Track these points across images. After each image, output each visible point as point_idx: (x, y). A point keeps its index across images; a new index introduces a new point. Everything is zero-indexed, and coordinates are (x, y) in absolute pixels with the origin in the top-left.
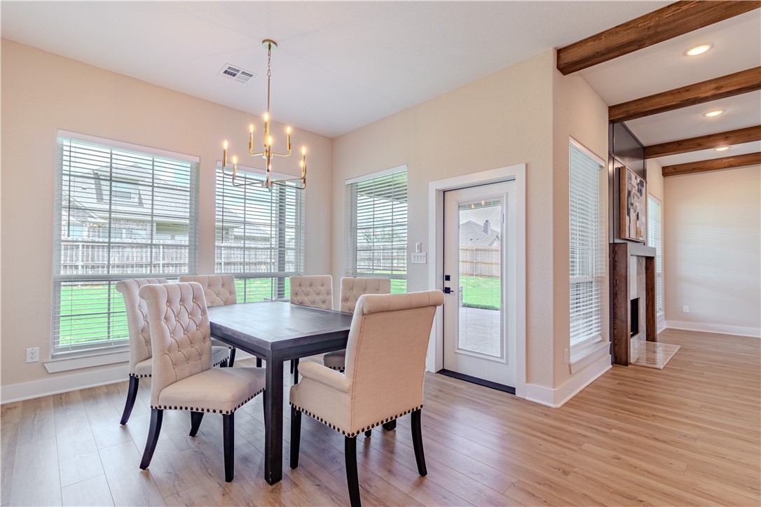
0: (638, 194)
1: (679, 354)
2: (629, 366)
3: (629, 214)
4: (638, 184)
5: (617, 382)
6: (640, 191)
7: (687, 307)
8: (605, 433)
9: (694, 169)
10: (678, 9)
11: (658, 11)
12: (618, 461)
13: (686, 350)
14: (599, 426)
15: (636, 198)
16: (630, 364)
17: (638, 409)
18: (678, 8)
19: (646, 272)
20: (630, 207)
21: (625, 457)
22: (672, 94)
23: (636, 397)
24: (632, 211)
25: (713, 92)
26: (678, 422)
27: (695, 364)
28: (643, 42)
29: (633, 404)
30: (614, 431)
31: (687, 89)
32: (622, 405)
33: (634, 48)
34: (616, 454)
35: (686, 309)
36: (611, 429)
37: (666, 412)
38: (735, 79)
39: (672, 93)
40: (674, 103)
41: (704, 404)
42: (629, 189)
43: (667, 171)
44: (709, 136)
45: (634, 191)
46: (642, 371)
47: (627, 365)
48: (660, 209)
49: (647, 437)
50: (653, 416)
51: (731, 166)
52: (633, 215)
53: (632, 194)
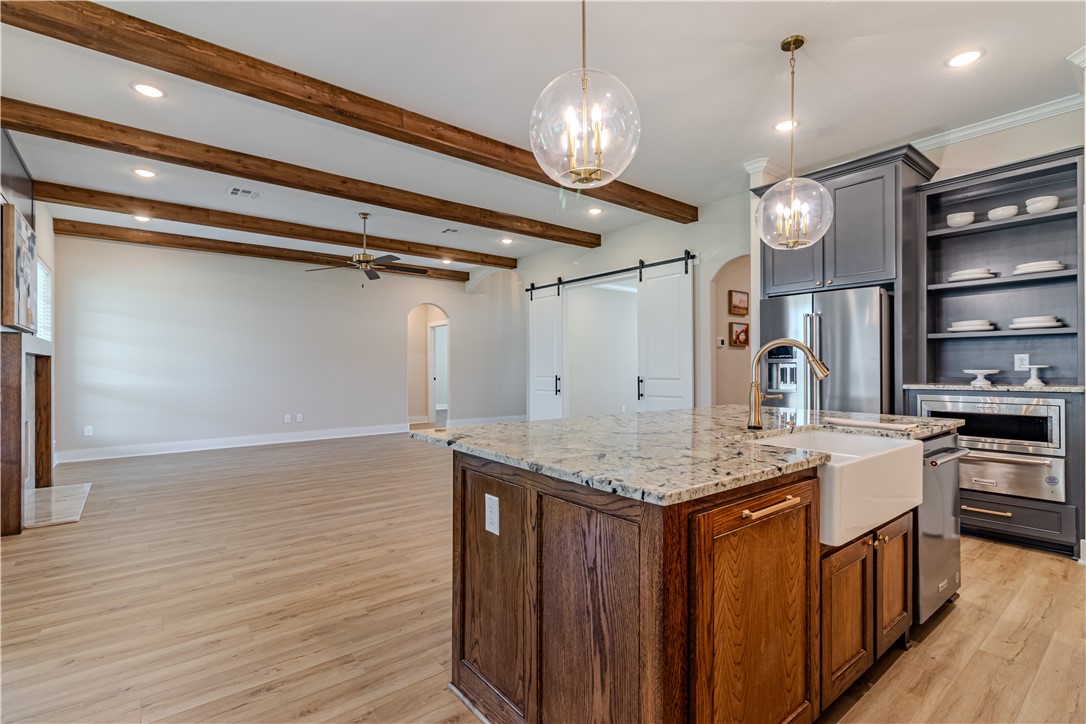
0: (29, 254)
1: (93, 495)
2: (24, 533)
3: (18, 286)
4: (29, 239)
5: (13, 563)
6: (31, 250)
7: (91, 428)
8: (31, 641)
9: (102, 234)
10: (143, 31)
11: (114, 11)
12: (73, 664)
13: (101, 487)
14: (15, 637)
15: (26, 260)
16: (25, 529)
17: (68, 586)
18: (142, 27)
19: (36, 381)
20: (20, 273)
21: (79, 654)
22: (101, 126)
23: (58, 571)
24: (21, 280)
25: (156, 149)
26: (131, 576)
27: (120, 501)
28: (89, 40)
29: (57, 583)
30: (44, 632)
31: (124, 129)
32: (40, 591)
33: (72, 38)
34: (64, 658)
35: (88, 430)
36: (39, 631)
37: (110, 572)
38: (179, 145)
39: (101, 124)
40: (103, 140)
41: (151, 543)
42: (20, 245)
43: (60, 226)
44: (131, 198)
45: (24, 249)
46: (48, 533)
47: (19, 532)
48: (50, 283)
49: (100, 613)
50: (94, 584)
51: (148, 243)
52: (23, 287)
53: (22, 253)
